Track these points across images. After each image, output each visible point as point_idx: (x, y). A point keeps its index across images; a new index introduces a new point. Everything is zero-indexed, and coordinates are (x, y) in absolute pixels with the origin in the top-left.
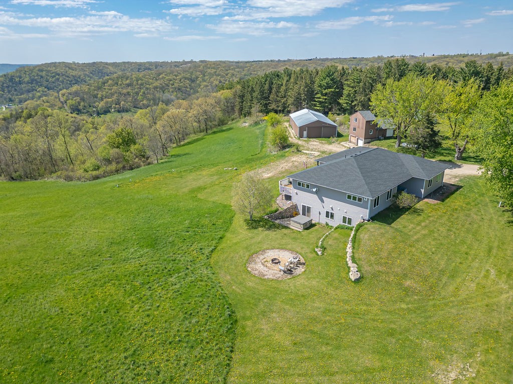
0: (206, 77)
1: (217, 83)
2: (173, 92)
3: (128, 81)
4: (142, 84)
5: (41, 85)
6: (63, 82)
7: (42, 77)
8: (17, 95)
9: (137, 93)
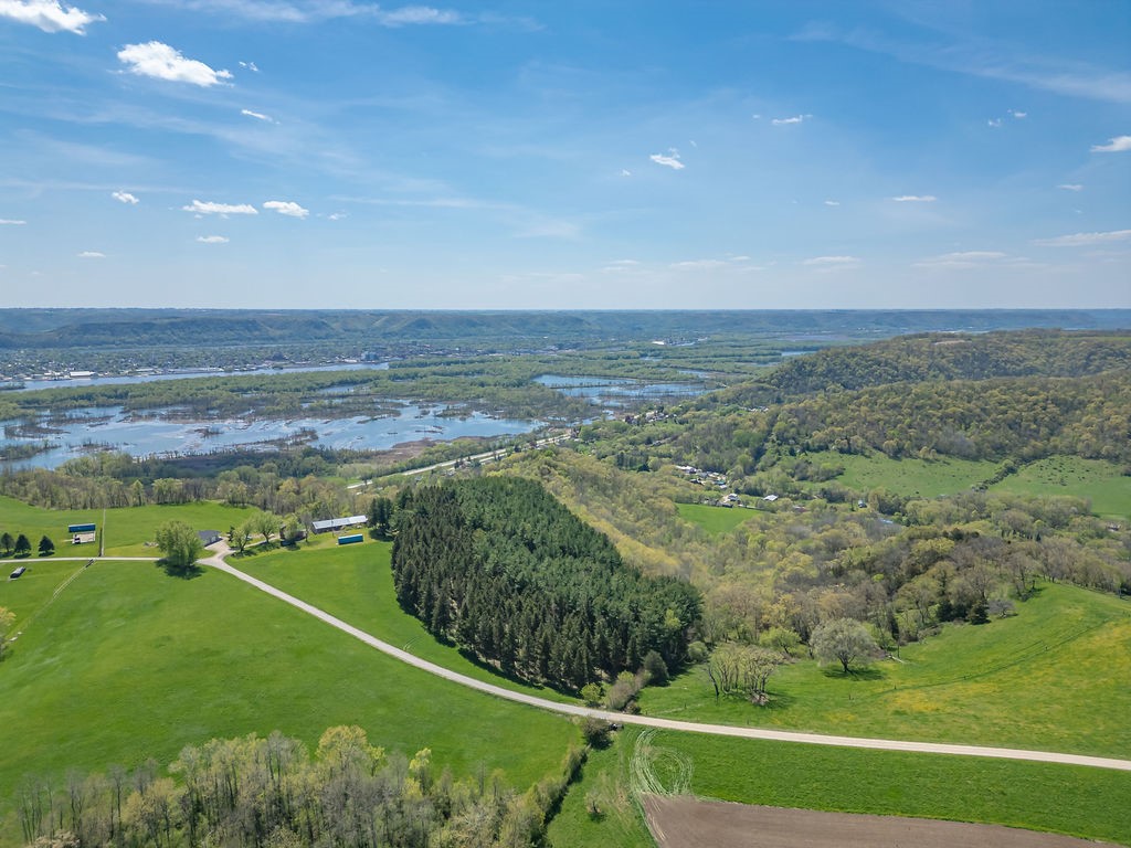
2: (988, 427)
4: (920, 407)
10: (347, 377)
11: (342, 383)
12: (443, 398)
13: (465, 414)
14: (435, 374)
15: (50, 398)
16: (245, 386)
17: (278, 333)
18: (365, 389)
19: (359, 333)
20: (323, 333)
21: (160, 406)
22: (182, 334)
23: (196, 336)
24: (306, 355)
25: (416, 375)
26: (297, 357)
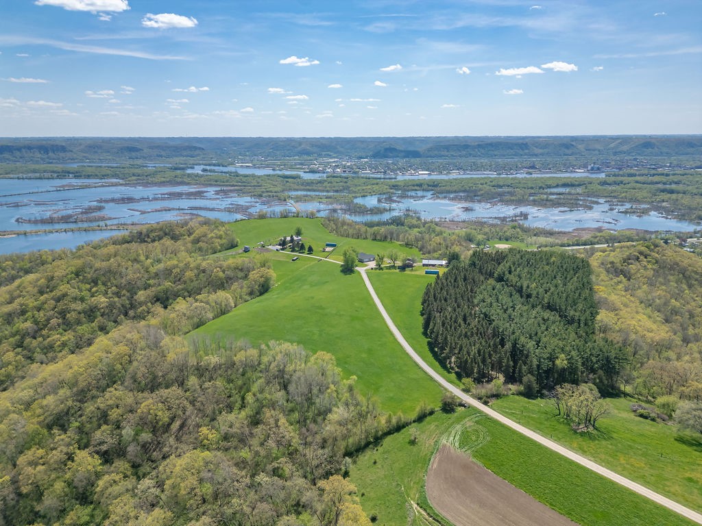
10: (568, 181)
11: (565, 185)
12: (632, 200)
13: (645, 212)
14: (637, 182)
15: (403, 184)
16: (501, 183)
17: (541, 151)
18: (579, 190)
19: (597, 152)
20: (569, 152)
21: (452, 192)
22: (483, 151)
23: (491, 152)
24: (551, 166)
25: (622, 183)
26: (545, 167)
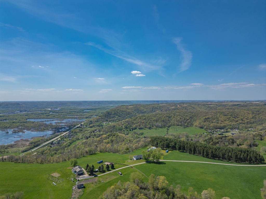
0: (175, 116)
1: (179, 119)
2: (160, 122)
3: (144, 118)
4: (149, 119)
5: (117, 115)
6: (124, 114)
7: (118, 112)
8: (109, 119)
9: (147, 122)
